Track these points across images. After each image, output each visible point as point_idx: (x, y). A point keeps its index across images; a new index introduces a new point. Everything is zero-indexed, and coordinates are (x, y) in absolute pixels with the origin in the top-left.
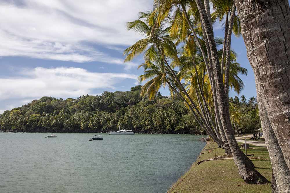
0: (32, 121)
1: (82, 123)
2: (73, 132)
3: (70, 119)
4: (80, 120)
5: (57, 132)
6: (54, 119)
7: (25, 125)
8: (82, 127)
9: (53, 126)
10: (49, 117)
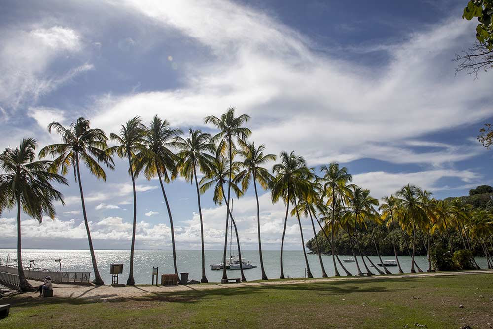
0: (344, 242)
1: (401, 243)
2: (391, 255)
3: (386, 239)
4: (399, 239)
5: (373, 255)
6: (367, 239)
7: (337, 246)
8: (401, 249)
9: (367, 247)
10: (361, 236)
